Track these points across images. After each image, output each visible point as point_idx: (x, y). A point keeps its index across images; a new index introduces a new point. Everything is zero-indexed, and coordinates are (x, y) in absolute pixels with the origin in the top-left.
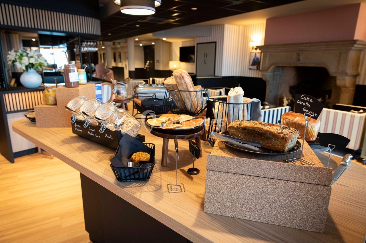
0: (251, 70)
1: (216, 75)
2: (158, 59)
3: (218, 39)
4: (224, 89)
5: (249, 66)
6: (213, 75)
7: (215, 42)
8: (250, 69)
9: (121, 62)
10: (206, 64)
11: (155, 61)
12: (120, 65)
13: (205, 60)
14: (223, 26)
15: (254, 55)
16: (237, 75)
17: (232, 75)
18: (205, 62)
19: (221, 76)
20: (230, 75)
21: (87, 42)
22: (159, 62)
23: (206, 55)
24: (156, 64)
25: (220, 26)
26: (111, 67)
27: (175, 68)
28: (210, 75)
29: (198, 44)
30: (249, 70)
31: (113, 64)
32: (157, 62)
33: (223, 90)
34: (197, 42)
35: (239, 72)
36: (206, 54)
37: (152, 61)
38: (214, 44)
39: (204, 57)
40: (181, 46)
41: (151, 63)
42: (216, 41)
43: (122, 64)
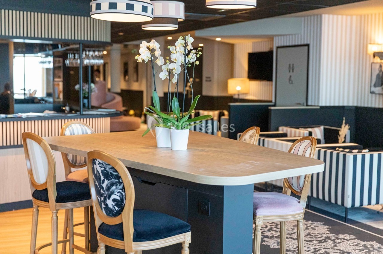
0: (374, 95)
1: (309, 103)
2: (208, 76)
3: (312, 40)
4: (322, 128)
5: (371, 86)
6: (305, 104)
7: (308, 45)
8: (372, 93)
9: (137, 81)
10: (292, 83)
11: (204, 79)
12: (135, 87)
13: (291, 76)
14: (319, 16)
15: (378, 66)
16: (351, 104)
17: (341, 104)
18: (290, 79)
19: (318, 106)
20: (337, 104)
21: (89, 51)
22: (210, 81)
23: (292, 68)
24: (205, 84)
25: (316, 17)
26: (119, 91)
27: (239, 91)
28: (299, 104)
29: (278, 47)
30: (370, 95)
31: (122, 85)
32: (206, 81)
33: (320, 131)
34: (277, 45)
35: (353, 99)
36: (291, 66)
37: (198, 78)
38: (306, 48)
39: (290, 71)
40: (251, 51)
41: (197, 82)
42: (308, 43)
43: (140, 85)
